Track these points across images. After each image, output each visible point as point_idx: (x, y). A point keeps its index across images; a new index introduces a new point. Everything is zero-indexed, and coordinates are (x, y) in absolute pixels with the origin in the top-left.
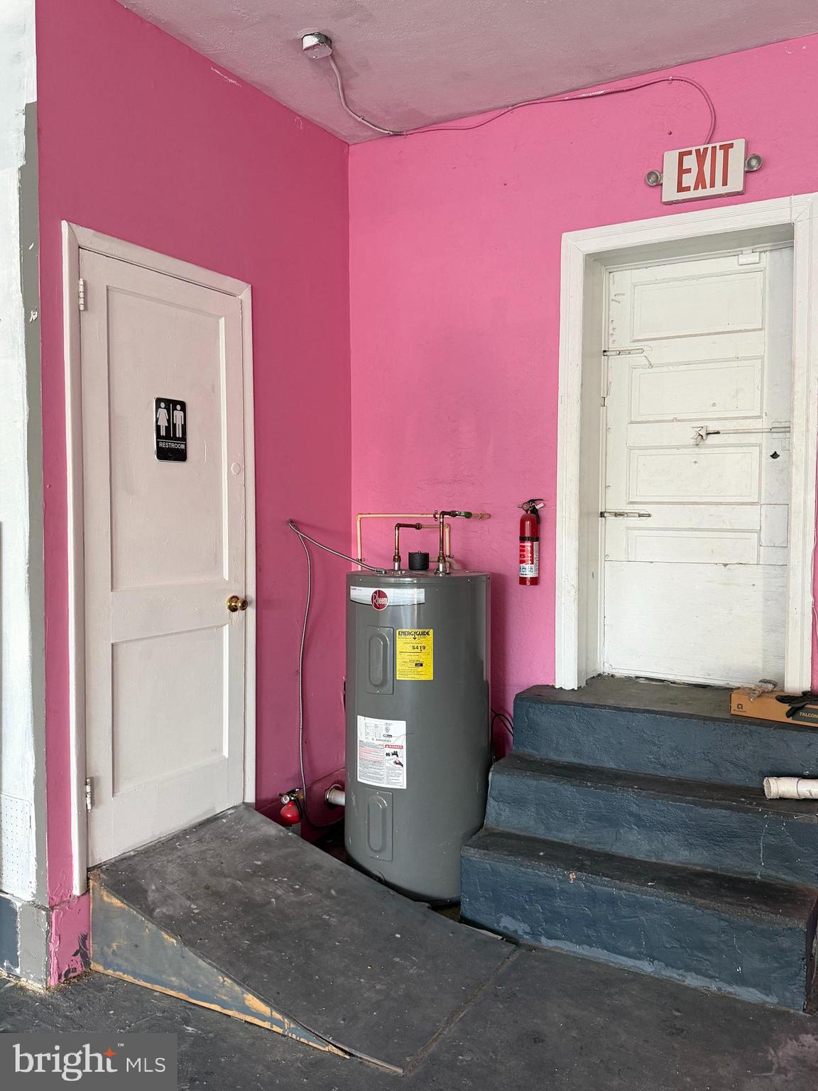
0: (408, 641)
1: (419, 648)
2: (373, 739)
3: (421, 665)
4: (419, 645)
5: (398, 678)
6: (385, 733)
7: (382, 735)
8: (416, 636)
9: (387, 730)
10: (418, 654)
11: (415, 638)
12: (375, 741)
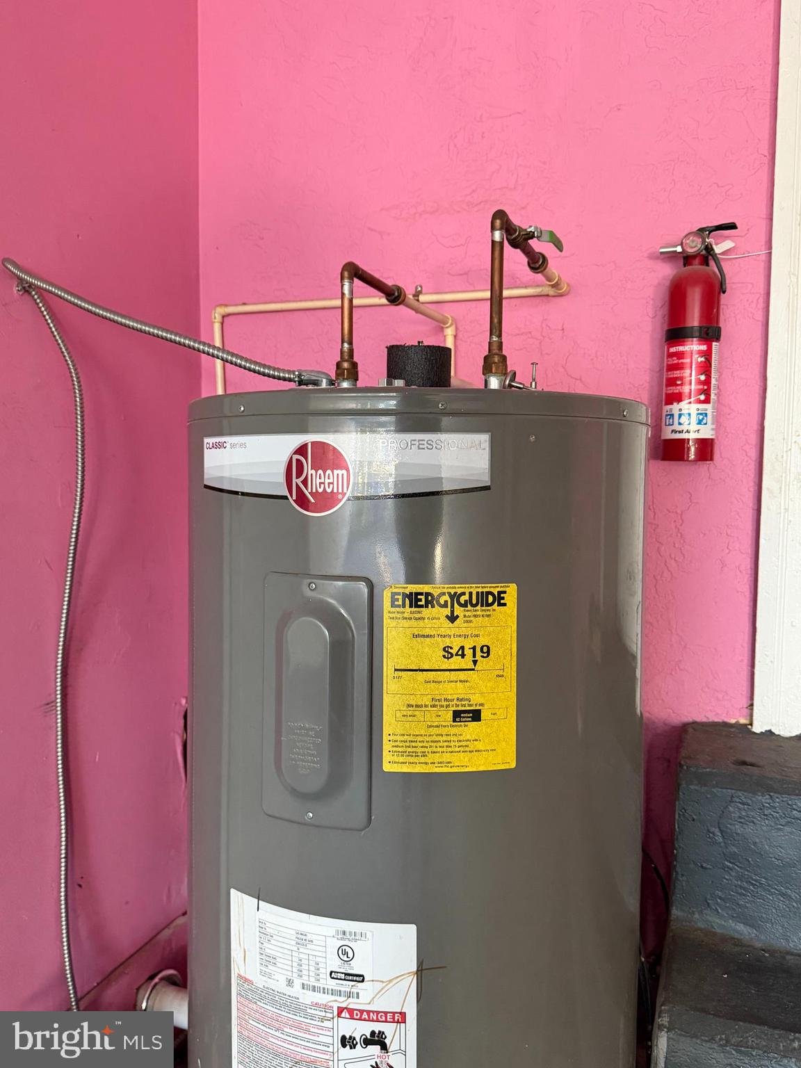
0: (427, 627)
1: (469, 652)
2: (290, 983)
3: (476, 716)
4: (468, 645)
5: (387, 767)
6: (335, 964)
7: (324, 973)
8: (458, 610)
9: (345, 953)
10: (462, 675)
11: (452, 618)
12: (296, 990)
